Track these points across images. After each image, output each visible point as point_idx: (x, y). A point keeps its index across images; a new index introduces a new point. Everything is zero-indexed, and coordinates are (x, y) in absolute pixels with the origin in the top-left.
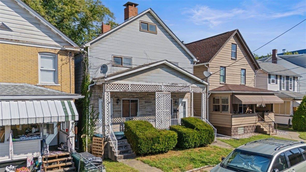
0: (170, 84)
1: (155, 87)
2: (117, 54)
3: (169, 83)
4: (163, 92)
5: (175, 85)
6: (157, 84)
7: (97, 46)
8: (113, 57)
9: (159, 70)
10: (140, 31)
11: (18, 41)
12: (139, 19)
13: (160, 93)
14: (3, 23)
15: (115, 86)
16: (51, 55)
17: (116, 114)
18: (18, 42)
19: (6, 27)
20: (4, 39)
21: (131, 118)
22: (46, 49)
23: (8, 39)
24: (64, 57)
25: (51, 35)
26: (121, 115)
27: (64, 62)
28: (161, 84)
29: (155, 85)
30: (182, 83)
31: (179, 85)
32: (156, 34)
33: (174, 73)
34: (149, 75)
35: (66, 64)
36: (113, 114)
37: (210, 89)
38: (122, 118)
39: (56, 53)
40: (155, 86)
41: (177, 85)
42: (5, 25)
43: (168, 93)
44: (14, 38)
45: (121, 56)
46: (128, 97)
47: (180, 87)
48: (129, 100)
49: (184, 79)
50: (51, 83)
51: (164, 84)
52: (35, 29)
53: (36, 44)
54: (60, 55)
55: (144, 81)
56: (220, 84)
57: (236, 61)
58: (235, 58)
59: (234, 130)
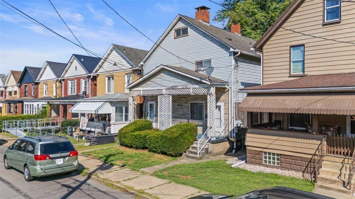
0: (170, 87)
1: (158, 91)
4: (165, 95)
7: (148, 62)
9: (162, 75)
10: (174, 39)
12: (174, 28)
14: (115, 62)
18: (118, 71)
19: (116, 64)
29: (158, 89)
30: (182, 85)
32: (188, 36)
33: (175, 75)
47: (180, 89)
51: (165, 87)
56: (289, 77)
57: (340, 24)
58: (338, 19)
59: (253, 154)
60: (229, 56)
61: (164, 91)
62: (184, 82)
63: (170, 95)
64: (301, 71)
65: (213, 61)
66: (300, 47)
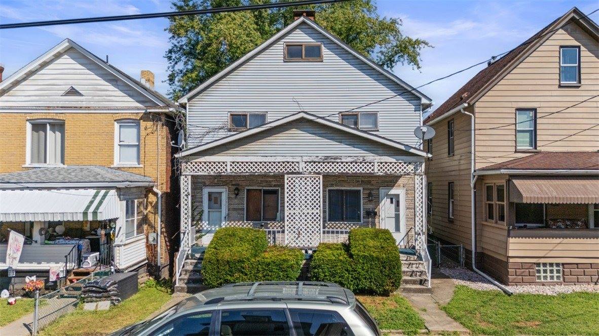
0: (320, 157)
1: (284, 165)
2: (237, 110)
3: (317, 157)
4: (304, 174)
5: (333, 160)
6: (288, 160)
7: (202, 100)
8: (229, 115)
9: (294, 131)
10: (285, 62)
11: (88, 108)
12: (283, 40)
13: (294, 176)
14: (74, 86)
15: (201, 165)
16: (132, 123)
17: (234, 213)
18: (88, 110)
19: (77, 91)
20: (71, 107)
21: (263, 224)
22: (124, 114)
23: (76, 107)
24: (149, 124)
25: (131, 93)
26: (243, 217)
27: (149, 131)
28: (298, 159)
29: (284, 160)
30: (351, 155)
31: (343, 161)
32: (322, 62)
33: (332, 135)
34: (270, 143)
35: (152, 133)
36: (228, 214)
37: (478, 166)
38: (245, 222)
39: (138, 119)
40: (284, 163)
41: (339, 161)
42: (74, 89)
43: (317, 176)
44: (84, 104)
45: (244, 112)
46: (259, 184)
47: (347, 163)
48: (260, 190)
49: (359, 146)
50: (134, 163)
51: (305, 159)
52: (111, 88)
53: (111, 110)
54: (144, 121)
55: (259, 155)
56: (516, 152)
57: (580, 89)
58: (575, 82)
59: (520, 269)
60: (415, 111)
61: (302, 165)
62: (355, 149)
63: (319, 173)
64: (528, 145)
65: (380, 115)
66: (528, 112)
